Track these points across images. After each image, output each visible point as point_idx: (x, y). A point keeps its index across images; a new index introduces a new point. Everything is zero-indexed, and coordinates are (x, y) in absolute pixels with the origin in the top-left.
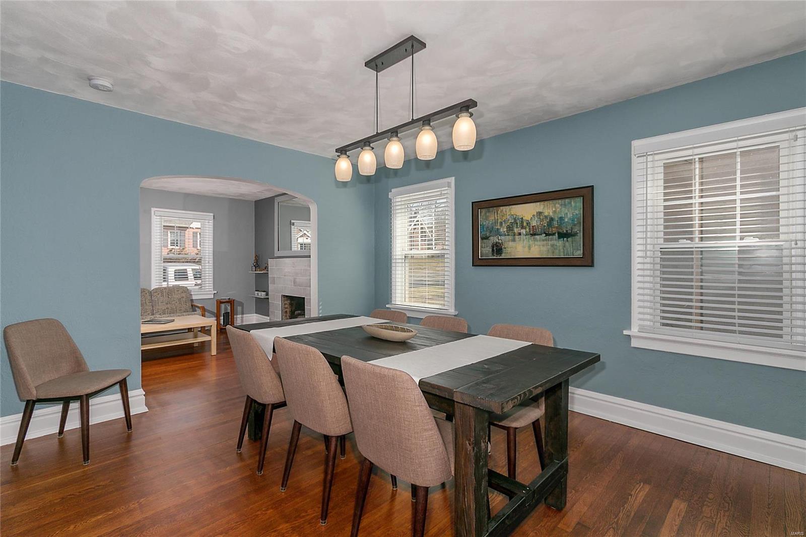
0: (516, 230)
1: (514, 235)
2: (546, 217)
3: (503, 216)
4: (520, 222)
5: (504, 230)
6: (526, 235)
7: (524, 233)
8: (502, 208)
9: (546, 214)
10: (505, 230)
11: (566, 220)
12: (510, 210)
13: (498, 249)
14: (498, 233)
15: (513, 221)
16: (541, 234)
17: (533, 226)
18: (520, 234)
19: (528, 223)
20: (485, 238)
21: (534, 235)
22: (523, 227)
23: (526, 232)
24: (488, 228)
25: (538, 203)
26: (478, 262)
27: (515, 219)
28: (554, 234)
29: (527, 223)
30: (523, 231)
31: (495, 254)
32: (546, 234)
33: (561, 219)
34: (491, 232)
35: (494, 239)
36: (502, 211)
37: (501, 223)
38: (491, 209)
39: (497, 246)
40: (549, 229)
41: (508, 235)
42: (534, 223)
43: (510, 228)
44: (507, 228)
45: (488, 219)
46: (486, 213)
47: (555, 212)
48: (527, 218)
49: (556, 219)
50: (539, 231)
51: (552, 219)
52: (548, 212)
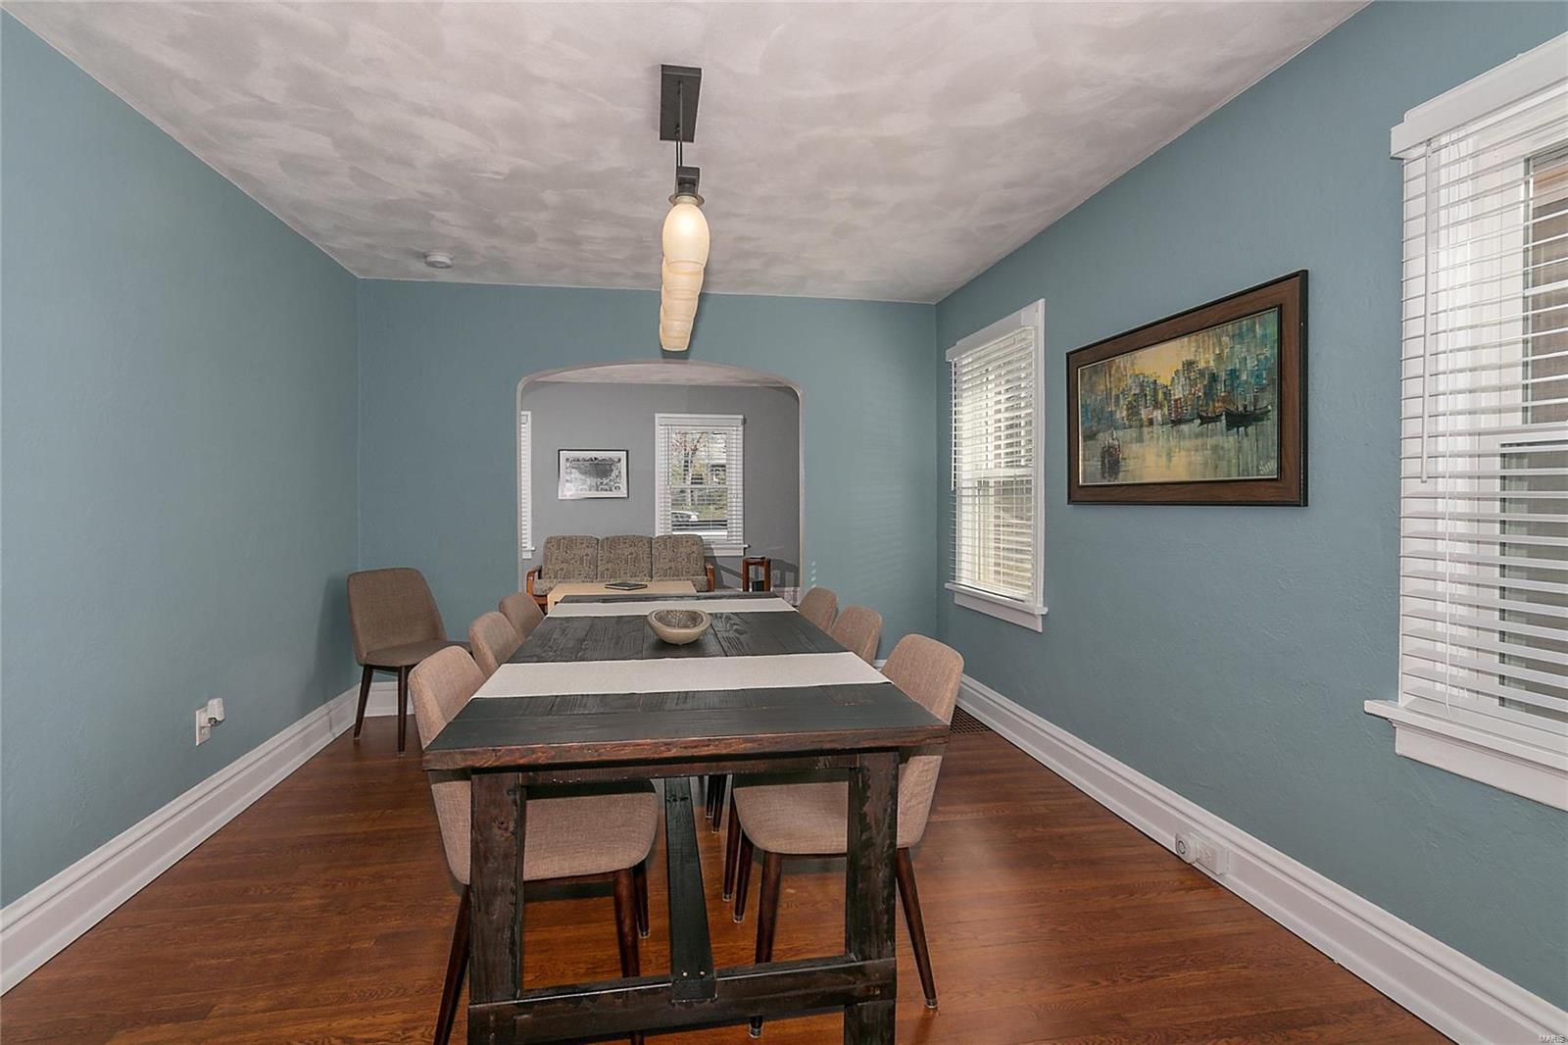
0: (1144, 413)
1: (1141, 426)
2: (1202, 373)
3: (1120, 380)
4: (1150, 392)
5: (1121, 414)
6: (1163, 424)
7: (1160, 418)
8: (1117, 359)
9: (1202, 365)
10: (1125, 413)
11: (1244, 377)
12: (1133, 364)
13: (1112, 460)
14: (1112, 424)
15: (1137, 392)
16: (1192, 420)
17: (1176, 401)
18: (1151, 422)
19: (1168, 395)
20: (1090, 436)
21: (1177, 422)
22: (1157, 405)
23: (1163, 415)
24: (1095, 410)
25: (1186, 339)
26: (1079, 495)
27: (1141, 385)
28: (1216, 419)
29: (1165, 394)
30: (1157, 415)
31: (1106, 475)
32: (1201, 417)
33: (1233, 374)
34: (1099, 421)
36: (1119, 367)
37: (1117, 397)
38: (1099, 365)
39: (1111, 455)
40: (1207, 404)
41: (1131, 427)
42: (1178, 393)
43: (1133, 410)
44: (1128, 409)
45: (1094, 390)
46: (1090, 378)
47: (1219, 357)
48: (1165, 379)
49: (1223, 376)
50: (1188, 411)
51: (1214, 378)
52: (1206, 360)
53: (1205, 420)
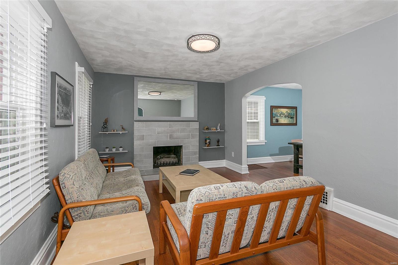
0: (282, 116)
2: (288, 113)
4: (282, 113)
5: (279, 115)
8: (279, 109)
9: (288, 112)
13: (277, 120)
14: (277, 116)
19: (284, 114)
20: (274, 117)
21: (285, 117)
22: (283, 115)
26: (272, 124)
27: (281, 112)
30: (283, 116)
33: (291, 114)
34: (275, 115)
35: (276, 118)
36: (278, 110)
37: (278, 113)
38: (276, 109)
42: (286, 114)
43: (280, 115)
45: (275, 111)
47: (290, 112)
48: (284, 112)
49: (290, 113)
50: (287, 116)
51: (289, 113)
52: (289, 112)
53: (288, 117)
